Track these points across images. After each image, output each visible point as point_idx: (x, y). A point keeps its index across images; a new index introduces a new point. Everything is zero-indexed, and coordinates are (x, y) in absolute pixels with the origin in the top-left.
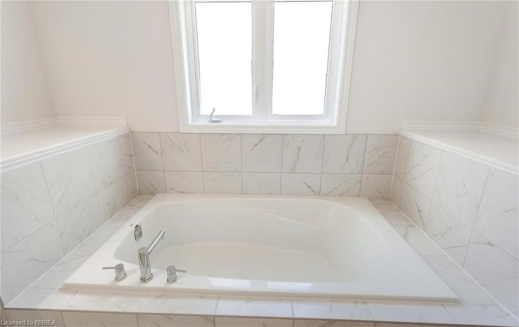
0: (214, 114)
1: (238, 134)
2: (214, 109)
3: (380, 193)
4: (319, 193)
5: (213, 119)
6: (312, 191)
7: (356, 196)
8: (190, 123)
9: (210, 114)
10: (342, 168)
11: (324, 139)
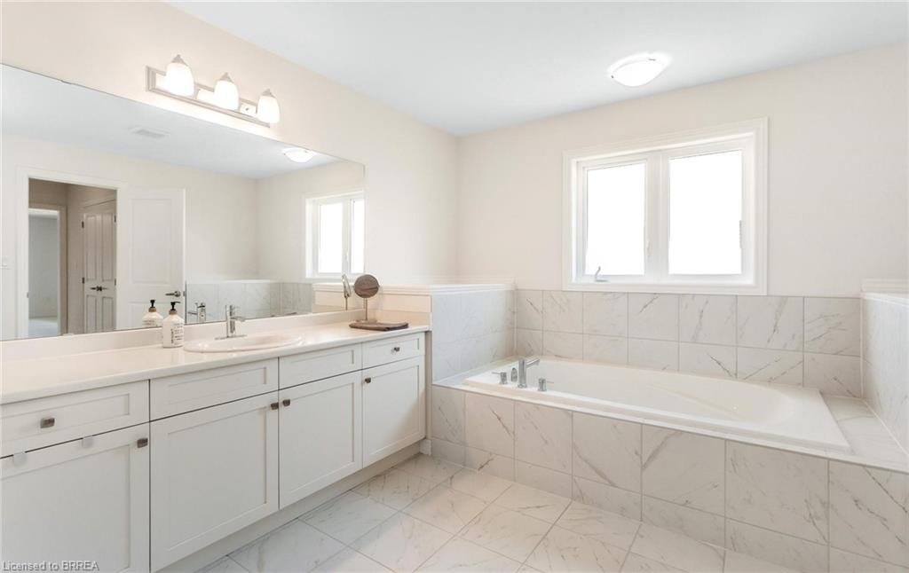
0: (600, 273)
1: (625, 293)
2: (600, 268)
3: (841, 383)
4: (736, 374)
5: (599, 278)
6: (724, 369)
7: (799, 384)
8: (574, 281)
9: (594, 273)
10: (769, 341)
11: (736, 301)
